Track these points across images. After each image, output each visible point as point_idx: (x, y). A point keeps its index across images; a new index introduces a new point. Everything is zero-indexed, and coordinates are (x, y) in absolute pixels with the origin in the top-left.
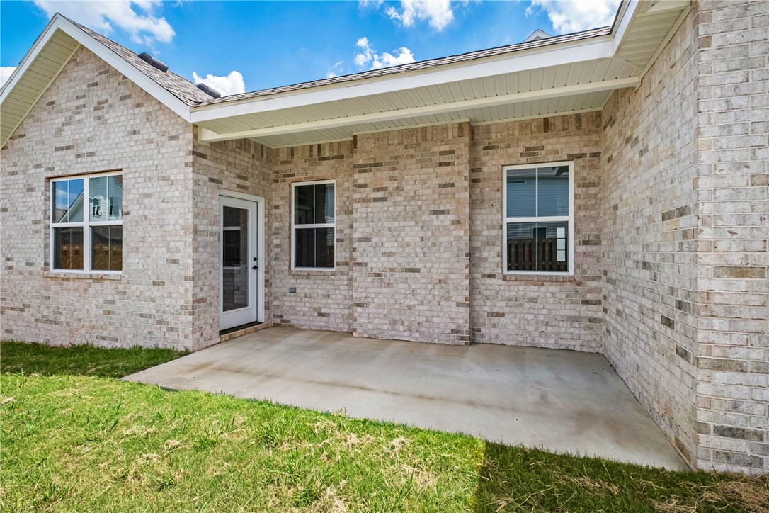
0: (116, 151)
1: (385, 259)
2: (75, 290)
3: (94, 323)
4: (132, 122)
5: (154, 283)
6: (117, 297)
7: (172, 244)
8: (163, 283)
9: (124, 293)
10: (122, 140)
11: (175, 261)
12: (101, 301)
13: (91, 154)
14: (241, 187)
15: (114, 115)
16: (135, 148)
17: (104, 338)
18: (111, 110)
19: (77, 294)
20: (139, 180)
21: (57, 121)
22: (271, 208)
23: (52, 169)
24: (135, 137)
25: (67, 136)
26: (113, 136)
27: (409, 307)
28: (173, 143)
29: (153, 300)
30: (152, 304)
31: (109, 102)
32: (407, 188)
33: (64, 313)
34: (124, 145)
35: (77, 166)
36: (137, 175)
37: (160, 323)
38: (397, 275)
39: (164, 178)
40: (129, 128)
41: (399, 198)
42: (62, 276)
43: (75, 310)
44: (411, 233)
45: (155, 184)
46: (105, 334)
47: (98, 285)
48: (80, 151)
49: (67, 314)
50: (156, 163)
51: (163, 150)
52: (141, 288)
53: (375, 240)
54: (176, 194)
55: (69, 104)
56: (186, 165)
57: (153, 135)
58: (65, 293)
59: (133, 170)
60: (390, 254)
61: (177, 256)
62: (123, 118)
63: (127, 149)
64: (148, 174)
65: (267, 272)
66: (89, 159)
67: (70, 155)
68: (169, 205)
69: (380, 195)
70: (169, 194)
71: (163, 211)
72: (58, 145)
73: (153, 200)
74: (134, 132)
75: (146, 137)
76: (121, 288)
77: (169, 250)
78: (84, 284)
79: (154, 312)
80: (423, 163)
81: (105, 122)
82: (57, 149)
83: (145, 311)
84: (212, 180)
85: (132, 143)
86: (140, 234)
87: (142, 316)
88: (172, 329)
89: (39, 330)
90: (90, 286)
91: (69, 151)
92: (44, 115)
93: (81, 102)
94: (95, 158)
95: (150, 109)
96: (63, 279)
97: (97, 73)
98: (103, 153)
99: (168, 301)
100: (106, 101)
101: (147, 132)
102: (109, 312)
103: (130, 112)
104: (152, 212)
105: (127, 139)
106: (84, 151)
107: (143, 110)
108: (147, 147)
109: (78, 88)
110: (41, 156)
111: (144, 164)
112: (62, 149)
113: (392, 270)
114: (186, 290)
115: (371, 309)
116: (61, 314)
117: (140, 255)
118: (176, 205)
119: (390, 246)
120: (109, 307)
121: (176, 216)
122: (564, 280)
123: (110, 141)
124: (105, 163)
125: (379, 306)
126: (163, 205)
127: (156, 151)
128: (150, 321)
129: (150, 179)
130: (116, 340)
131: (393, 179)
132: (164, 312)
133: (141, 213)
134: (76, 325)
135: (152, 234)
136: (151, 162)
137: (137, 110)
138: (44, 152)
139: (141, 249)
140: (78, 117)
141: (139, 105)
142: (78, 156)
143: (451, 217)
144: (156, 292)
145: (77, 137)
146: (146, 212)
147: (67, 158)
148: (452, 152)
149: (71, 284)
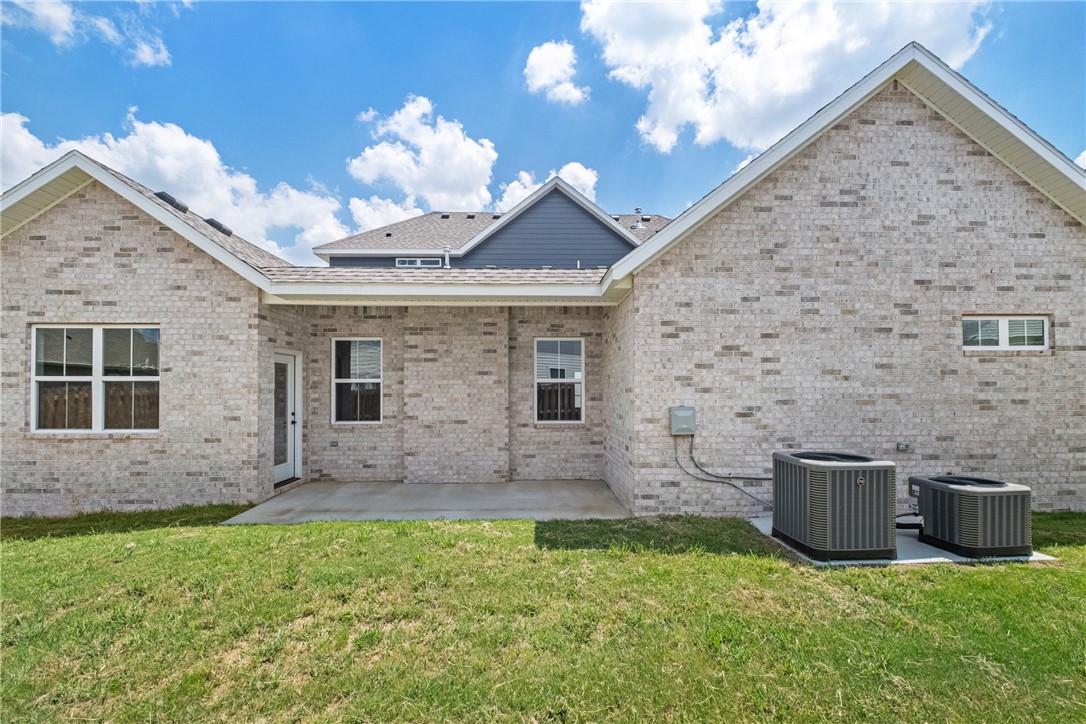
0: (151, 304)
1: (435, 413)
2: (82, 452)
3: (113, 487)
4: (175, 277)
5: (206, 440)
6: (151, 457)
7: (231, 402)
8: (219, 440)
9: (163, 452)
10: (159, 293)
11: (235, 419)
12: (126, 462)
13: (110, 304)
14: (289, 343)
15: (148, 265)
16: (179, 304)
17: (132, 502)
18: (143, 260)
19: (86, 457)
20: (186, 337)
21: (49, 260)
22: (310, 361)
23: (40, 314)
24: (181, 292)
25: (68, 278)
26: (145, 287)
27: (458, 454)
28: (233, 304)
29: (203, 457)
30: (203, 462)
31: (140, 251)
32: (455, 351)
33: (62, 478)
34: (162, 299)
35: (86, 314)
36: (183, 331)
37: (212, 479)
38: (446, 427)
39: (220, 337)
40: (170, 282)
41: (448, 360)
42: (62, 437)
43: (82, 475)
44: (459, 390)
45: (208, 342)
46: (133, 497)
47: (121, 446)
48: (91, 298)
49: (68, 480)
50: (209, 321)
51: (218, 310)
52: (188, 446)
53: (425, 395)
54: (237, 353)
55: (71, 244)
56: (250, 326)
57: (204, 294)
58: (65, 456)
59: (177, 326)
60: (440, 408)
61: (237, 413)
62: (162, 271)
63: (167, 304)
64: (199, 332)
65: (304, 427)
66: (107, 308)
67: (74, 302)
68: (228, 364)
69: (431, 356)
70: (228, 354)
71: (219, 370)
72: (51, 287)
73: (204, 358)
74: (178, 288)
75: (196, 294)
76: (157, 447)
77: (226, 408)
78: (97, 445)
79: (206, 469)
80: (470, 331)
81: (134, 271)
82: (49, 292)
83: (194, 469)
84: (270, 340)
85: (176, 298)
86: (186, 392)
87: (188, 474)
88: (231, 485)
89: (15, 502)
90: (108, 446)
91: (74, 297)
92: (25, 250)
93: (93, 244)
94: (115, 308)
95: (202, 267)
96: (60, 441)
97: (119, 216)
98: (131, 304)
99: (226, 457)
100: (135, 249)
101: (195, 289)
102: (138, 474)
103: (172, 265)
104: (203, 369)
105: (168, 293)
106: (98, 298)
107: (190, 266)
108: (197, 304)
109: (86, 228)
110: (18, 297)
111: (192, 321)
112: (60, 292)
113: (441, 422)
114: (250, 446)
115: (422, 458)
116: (57, 480)
117: (187, 413)
118: (236, 364)
119: (439, 401)
120: (139, 468)
121: (236, 375)
122: (578, 427)
123: (142, 293)
124: (132, 315)
125: (429, 455)
126: (220, 364)
127: (209, 310)
128: (201, 478)
129: (201, 337)
130: (151, 502)
131: (442, 342)
132: (220, 468)
133: (188, 370)
134: (83, 491)
135: (204, 392)
136: (203, 320)
137: (182, 266)
138: (24, 292)
139: (188, 407)
140: (86, 260)
141: (184, 261)
142: (88, 303)
143: (494, 378)
144: (208, 449)
145: (86, 282)
146: (196, 370)
147: (67, 303)
148: (495, 324)
149: (75, 446)
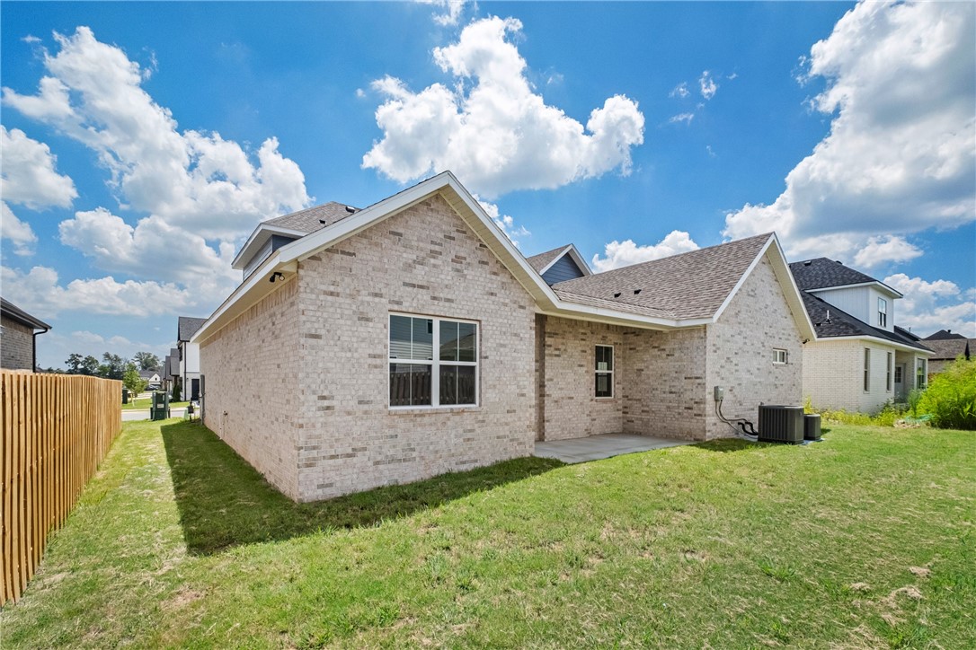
0: (475, 304)
1: (559, 392)
2: (431, 425)
3: (453, 451)
4: (490, 285)
5: (508, 412)
6: (476, 425)
7: (521, 383)
8: (514, 411)
9: (483, 421)
10: (481, 296)
11: (523, 395)
12: (461, 431)
13: (448, 300)
15: (473, 273)
16: (492, 307)
17: (464, 463)
18: (470, 268)
19: (433, 428)
20: (496, 332)
21: (405, 255)
23: (399, 303)
24: (493, 298)
25: (419, 275)
26: (472, 291)
27: (569, 419)
28: (522, 311)
29: (507, 424)
30: (507, 428)
31: (468, 260)
32: (569, 350)
33: (418, 448)
34: (482, 301)
35: (433, 308)
36: (495, 328)
37: (512, 440)
38: (564, 401)
39: (516, 335)
40: (487, 289)
41: (566, 356)
42: (417, 412)
43: (432, 443)
44: (570, 377)
45: (509, 338)
46: (465, 458)
47: (457, 418)
48: (436, 295)
49: (421, 449)
50: (510, 322)
51: (514, 314)
52: (498, 416)
53: (555, 380)
54: (524, 347)
55: (421, 244)
56: (531, 328)
57: (507, 301)
58: (419, 429)
59: (491, 324)
60: (561, 389)
61: (525, 391)
62: (482, 279)
63: (486, 306)
64: (504, 329)
66: (447, 304)
67: (424, 296)
68: (519, 355)
69: (557, 353)
70: (519, 347)
71: (514, 359)
72: (407, 281)
73: (507, 350)
74: (492, 294)
75: (502, 300)
76: (480, 418)
77: (518, 387)
78: (442, 418)
79: (508, 433)
80: (575, 337)
81: (464, 276)
82: (405, 284)
83: (501, 434)
85: (490, 302)
86: (496, 375)
87: (498, 437)
88: (521, 443)
89: (381, 473)
90: (449, 419)
91: (424, 291)
92: (386, 242)
93: (437, 248)
94: (453, 305)
95: (504, 280)
96: (416, 416)
97: (455, 229)
98: (463, 303)
99: (518, 423)
100: (465, 259)
101: (502, 296)
102: (469, 440)
103: (488, 276)
104: (507, 358)
105: (486, 297)
106: (441, 295)
107: (499, 278)
108: (502, 308)
109: (433, 234)
110: (381, 285)
111: (501, 320)
112: (414, 286)
113: (563, 398)
114: (531, 414)
115: (553, 423)
116: (413, 450)
117: (497, 391)
118: (523, 355)
119: (562, 384)
120: (469, 435)
121: (524, 363)
122: (611, 401)
123: (470, 295)
124: (463, 311)
125: (557, 421)
126: (514, 354)
127: (509, 313)
128: (505, 440)
129: (505, 333)
130: (476, 461)
131: (563, 344)
132: (516, 432)
133: (498, 358)
134: (432, 457)
135: (507, 375)
136: (506, 321)
137: (494, 277)
138: (386, 282)
139: (498, 386)
140: (432, 261)
141: (495, 274)
142: (434, 298)
143: (585, 369)
144: (509, 418)
145: (433, 279)
146: (502, 358)
147: (419, 296)
148: (585, 334)
149: (426, 420)
